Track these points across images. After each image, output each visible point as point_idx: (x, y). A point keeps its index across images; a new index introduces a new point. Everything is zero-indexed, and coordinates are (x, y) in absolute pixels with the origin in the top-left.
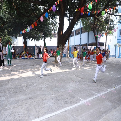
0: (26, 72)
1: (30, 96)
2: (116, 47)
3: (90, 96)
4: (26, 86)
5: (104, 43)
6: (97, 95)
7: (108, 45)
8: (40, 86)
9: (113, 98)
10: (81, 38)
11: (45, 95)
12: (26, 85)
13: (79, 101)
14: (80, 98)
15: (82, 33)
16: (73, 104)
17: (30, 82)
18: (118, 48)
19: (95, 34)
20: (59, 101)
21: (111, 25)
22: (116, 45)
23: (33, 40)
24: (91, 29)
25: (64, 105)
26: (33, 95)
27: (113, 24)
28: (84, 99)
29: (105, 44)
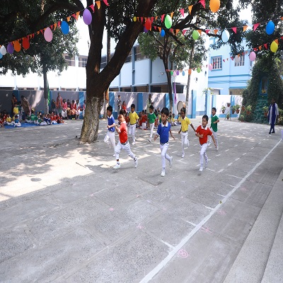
0: (15, 179)
1: (51, 261)
2: (206, 96)
3: (183, 232)
4: (28, 232)
5: (183, 86)
6: (194, 227)
7: (192, 91)
8: (67, 224)
9: (224, 230)
10: (134, 72)
11: (87, 249)
12: (25, 226)
13: (164, 250)
14: (166, 243)
15: (136, 60)
16: (156, 264)
17: (33, 213)
18: (210, 97)
19: (166, 68)
20: (125, 261)
21: (199, 50)
22: (206, 92)
23: (10, 71)
24: (158, 53)
25: (139, 270)
26: (59, 256)
27: (203, 48)
28: (174, 243)
29: (185, 87)
